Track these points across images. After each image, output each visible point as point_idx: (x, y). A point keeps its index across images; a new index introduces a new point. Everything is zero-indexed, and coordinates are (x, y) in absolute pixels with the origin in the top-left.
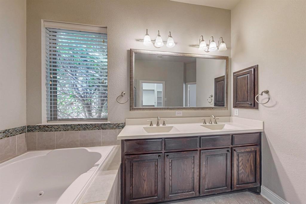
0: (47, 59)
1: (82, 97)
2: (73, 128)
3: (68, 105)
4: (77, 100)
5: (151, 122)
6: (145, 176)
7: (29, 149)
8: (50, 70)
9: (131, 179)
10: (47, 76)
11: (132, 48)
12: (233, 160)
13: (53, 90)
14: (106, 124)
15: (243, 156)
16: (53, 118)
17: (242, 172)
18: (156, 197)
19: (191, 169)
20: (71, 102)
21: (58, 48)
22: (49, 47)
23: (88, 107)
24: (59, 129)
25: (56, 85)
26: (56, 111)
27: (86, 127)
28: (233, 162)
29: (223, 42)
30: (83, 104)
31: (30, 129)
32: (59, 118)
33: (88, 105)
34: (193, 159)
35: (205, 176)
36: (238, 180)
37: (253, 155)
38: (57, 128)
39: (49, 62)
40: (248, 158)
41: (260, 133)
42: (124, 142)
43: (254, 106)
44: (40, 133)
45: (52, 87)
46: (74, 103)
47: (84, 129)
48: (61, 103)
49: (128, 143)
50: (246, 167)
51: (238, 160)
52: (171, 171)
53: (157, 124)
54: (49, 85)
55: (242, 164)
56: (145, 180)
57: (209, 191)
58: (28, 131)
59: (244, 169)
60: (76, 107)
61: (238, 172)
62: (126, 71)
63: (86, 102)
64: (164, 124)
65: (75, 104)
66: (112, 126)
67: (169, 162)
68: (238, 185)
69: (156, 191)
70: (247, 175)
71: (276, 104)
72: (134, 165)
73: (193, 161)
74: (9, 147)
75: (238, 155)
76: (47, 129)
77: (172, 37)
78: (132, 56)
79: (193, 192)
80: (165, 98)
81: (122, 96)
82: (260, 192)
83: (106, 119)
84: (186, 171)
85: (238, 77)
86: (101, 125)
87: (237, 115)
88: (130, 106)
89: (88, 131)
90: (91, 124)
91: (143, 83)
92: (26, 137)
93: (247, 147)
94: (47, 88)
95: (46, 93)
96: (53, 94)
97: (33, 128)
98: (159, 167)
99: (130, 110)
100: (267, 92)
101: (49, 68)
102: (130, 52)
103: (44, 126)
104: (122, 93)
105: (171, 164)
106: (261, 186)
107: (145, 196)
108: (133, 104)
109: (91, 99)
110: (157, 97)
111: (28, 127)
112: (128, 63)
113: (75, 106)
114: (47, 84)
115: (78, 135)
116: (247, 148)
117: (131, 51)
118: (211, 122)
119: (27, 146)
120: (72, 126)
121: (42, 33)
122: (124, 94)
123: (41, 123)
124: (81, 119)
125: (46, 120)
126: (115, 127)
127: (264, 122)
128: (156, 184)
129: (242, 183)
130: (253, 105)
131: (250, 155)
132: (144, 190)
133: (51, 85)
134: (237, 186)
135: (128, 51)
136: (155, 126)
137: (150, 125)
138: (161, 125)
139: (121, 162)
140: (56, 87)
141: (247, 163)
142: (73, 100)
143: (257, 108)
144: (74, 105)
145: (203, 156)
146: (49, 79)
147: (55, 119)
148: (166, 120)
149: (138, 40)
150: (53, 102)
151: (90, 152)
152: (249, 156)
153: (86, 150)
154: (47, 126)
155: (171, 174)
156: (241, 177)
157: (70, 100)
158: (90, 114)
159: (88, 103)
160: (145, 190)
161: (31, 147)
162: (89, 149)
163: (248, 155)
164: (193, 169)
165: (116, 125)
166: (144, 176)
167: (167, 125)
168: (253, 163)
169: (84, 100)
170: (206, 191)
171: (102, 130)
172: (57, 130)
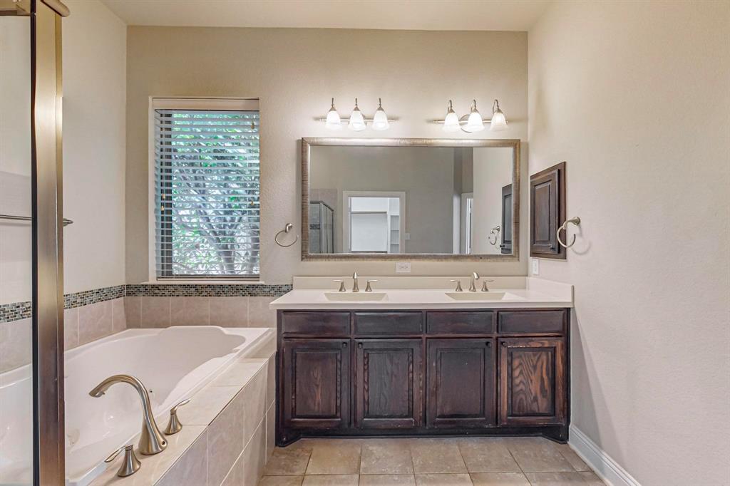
0: (157, 165)
1: (215, 233)
2: (199, 290)
3: (188, 250)
4: (206, 240)
5: (342, 283)
6: (318, 379)
7: (129, 327)
8: (162, 185)
9: (294, 382)
10: (156, 196)
11: (305, 136)
12: (499, 364)
13: (165, 222)
14: (257, 286)
15: (523, 356)
16: (165, 273)
17: (521, 390)
18: (339, 419)
19: (407, 374)
20: (195, 244)
21: (173, 143)
22: (159, 144)
23: (227, 253)
24: (177, 293)
25: (170, 212)
26: (170, 260)
27: (220, 291)
28: (499, 368)
29: (499, 111)
30: (218, 247)
31: (130, 291)
32: (175, 272)
33: (228, 249)
34: (411, 353)
35: (436, 390)
36: (511, 406)
37: (548, 356)
38: (173, 291)
39: (160, 171)
40: (535, 362)
41: (568, 310)
42: (282, 314)
43: (559, 252)
44: (146, 297)
45: (165, 215)
46: (201, 245)
47: (218, 294)
48: (178, 245)
49: (289, 316)
50: (531, 381)
51: (510, 364)
52: (366, 374)
53: (354, 288)
54: (160, 213)
55: (521, 372)
56: (317, 386)
57: (446, 421)
58: (129, 294)
59: (524, 384)
60: (204, 255)
61: (511, 388)
62: (295, 181)
63: (223, 243)
64: (368, 288)
65: (203, 246)
66: (268, 290)
67: (362, 357)
68: (511, 416)
69: (338, 408)
70: (532, 398)
71: (589, 248)
72: (298, 356)
73: (411, 358)
74: (103, 317)
75: (511, 355)
76: (157, 291)
77: (383, 110)
78: (306, 151)
79: (411, 419)
80: (406, 232)
81: (286, 231)
82: (568, 438)
83: (257, 277)
84: (395, 376)
85: (537, 188)
86: (248, 287)
87: (537, 273)
88: (302, 252)
89: (223, 298)
90: (230, 285)
91: (352, 198)
92: (125, 304)
93: (533, 339)
94: (157, 217)
95: (155, 227)
96: (165, 229)
97: (136, 289)
98: (345, 365)
99: (302, 259)
100: (577, 222)
101: (160, 188)
102: (302, 144)
103: (153, 286)
104: (287, 225)
105: (366, 360)
106: (570, 426)
107: (317, 414)
108: (306, 247)
109: (231, 237)
110: (391, 231)
111: (128, 286)
112: (297, 165)
113: (203, 251)
114: (156, 211)
115: (208, 305)
116: (532, 341)
117: (302, 142)
118: (474, 288)
119: (127, 321)
120: (198, 287)
121: (149, 120)
122: (290, 228)
123: (148, 281)
124: (213, 277)
125: (155, 275)
126: (272, 292)
127: (573, 287)
128: (338, 395)
129: (521, 413)
130: (557, 250)
131: (538, 355)
132: (316, 404)
133: (162, 212)
134: (510, 420)
135: (298, 141)
136: (349, 291)
137: (341, 290)
138: (362, 291)
139: (276, 350)
140: (170, 215)
141: (533, 371)
142: (198, 239)
143: (565, 258)
144: (201, 249)
145: (432, 350)
146: (159, 201)
147: (170, 274)
148: (374, 280)
149: (317, 119)
150: (165, 243)
151: (229, 336)
152: (536, 357)
153: (220, 330)
154: (157, 287)
155: (366, 380)
156: (518, 401)
157: (192, 239)
158: (231, 267)
159: (227, 245)
160: (319, 404)
161: (133, 322)
162: (226, 331)
163: (535, 355)
164: (411, 374)
165: (276, 289)
166: (316, 379)
167: (374, 291)
168: (548, 374)
169: (218, 240)
170: (437, 419)
171: (248, 298)
172: (173, 294)
